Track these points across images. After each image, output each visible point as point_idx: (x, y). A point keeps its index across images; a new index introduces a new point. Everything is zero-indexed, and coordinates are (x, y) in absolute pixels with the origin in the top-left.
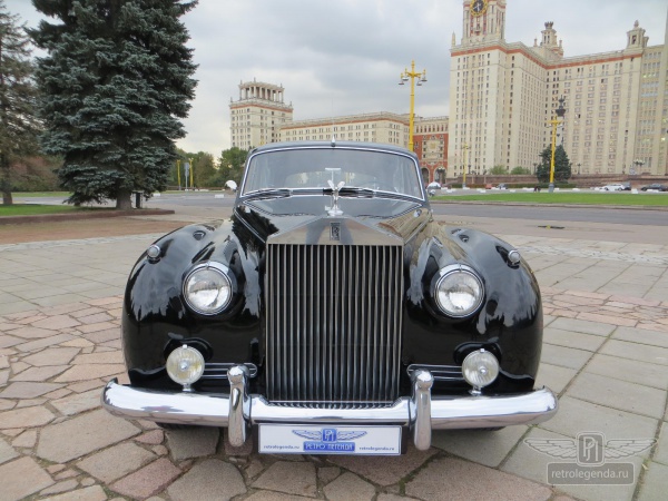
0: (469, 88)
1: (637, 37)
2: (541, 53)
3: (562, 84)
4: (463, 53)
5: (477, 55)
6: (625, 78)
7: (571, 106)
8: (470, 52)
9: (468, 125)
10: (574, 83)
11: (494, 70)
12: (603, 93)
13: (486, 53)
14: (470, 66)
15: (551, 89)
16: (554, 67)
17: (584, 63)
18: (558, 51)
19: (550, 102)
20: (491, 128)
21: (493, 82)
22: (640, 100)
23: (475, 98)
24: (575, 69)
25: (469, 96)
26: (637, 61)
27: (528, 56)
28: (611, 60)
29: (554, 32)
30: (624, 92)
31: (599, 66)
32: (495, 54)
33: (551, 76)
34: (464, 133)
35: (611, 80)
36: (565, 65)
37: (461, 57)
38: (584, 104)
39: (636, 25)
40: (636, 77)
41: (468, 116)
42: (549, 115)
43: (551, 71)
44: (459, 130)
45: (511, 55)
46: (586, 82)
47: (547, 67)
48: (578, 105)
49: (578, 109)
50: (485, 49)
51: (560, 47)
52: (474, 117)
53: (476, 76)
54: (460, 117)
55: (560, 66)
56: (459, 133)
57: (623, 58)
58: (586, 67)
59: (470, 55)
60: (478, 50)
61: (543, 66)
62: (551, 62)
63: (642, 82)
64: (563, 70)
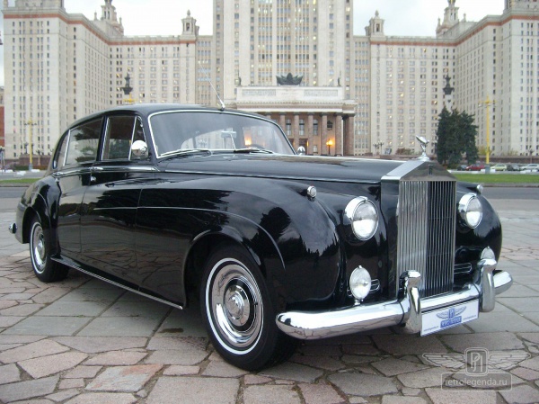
0: (27, 56)
1: (189, 24)
2: (103, 28)
3: (125, 62)
4: (17, 16)
5: (35, 21)
6: (183, 62)
7: (135, 84)
8: (26, 16)
9: (28, 98)
10: (136, 62)
11: (54, 39)
12: (164, 74)
13: (45, 20)
14: (27, 31)
15: (115, 66)
16: (116, 44)
17: (145, 43)
18: (118, 28)
19: (114, 80)
20: (54, 103)
21: (54, 52)
22: (197, 84)
23: (35, 69)
24: (136, 48)
25: (27, 66)
26: (192, 46)
27: (90, 29)
28: (169, 43)
29: (114, 8)
30: (183, 74)
31: (159, 47)
32: (55, 22)
33: (114, 53)
34: (22, 107)
35: (170, 62)
36: (127, 43)
37: (17, 21)
38: (147, 84)
39: (189, 14)
40: (192, 61)
41: (27, 88)
42: (114, 93)
43: (114, 48)
44: (17, 103)
45: (72, 26)
46: (147, 62)
47: (109, 43)
48: (142, 83)
49: (142, 88)
50: (44, 16)
51: (121, 24)
52: (35, 89)
53: (35, 44)
54: (17, 88)
55: (122, 43)
56: (17, 107)
57: (179, 42)
58: (147, 47)
59: (27, 21)
60: (35, 16)
61: (106, 41)
62: (113, 38)
63: (197, 67)
64: (125, 48)
